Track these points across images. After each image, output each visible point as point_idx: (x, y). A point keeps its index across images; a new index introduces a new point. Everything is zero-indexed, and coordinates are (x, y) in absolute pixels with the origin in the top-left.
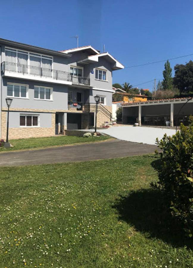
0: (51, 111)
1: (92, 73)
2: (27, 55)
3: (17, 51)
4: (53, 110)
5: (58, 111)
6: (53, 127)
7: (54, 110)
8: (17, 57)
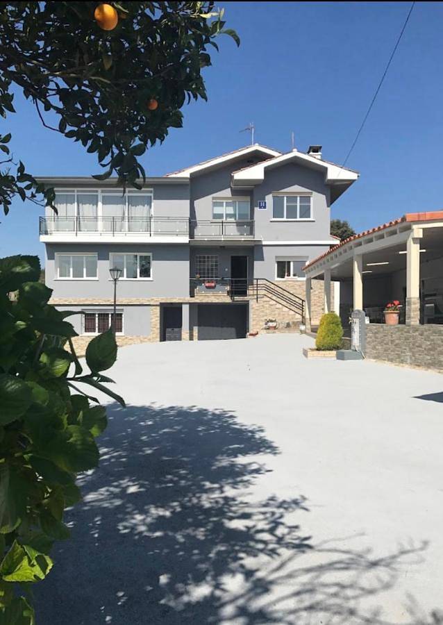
0: (149, 301)
1: (260, 208)
2: (97, 196)
3: (76, 192)
4: (152, 299)
5: (163, 301)
6: (154, 336)
7: (155, 298)
8: (76, 203)
